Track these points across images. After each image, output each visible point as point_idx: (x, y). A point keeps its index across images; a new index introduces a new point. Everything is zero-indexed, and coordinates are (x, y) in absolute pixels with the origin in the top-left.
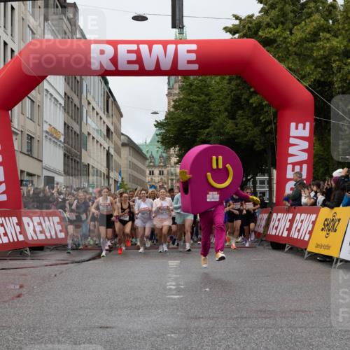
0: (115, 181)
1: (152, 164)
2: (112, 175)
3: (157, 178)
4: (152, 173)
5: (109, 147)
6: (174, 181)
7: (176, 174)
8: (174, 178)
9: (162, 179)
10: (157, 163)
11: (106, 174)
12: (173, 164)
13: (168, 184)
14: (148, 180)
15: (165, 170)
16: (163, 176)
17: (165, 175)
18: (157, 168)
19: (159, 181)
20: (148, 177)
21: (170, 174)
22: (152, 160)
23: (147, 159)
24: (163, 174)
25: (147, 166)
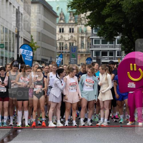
0: (24, 39)
1: (62, 21)
2: (21, 34)
3: (67, 36)
4: (62, 31)
5: (18, 7)
6: (85, 38)
7: (86, 31)
8: (84, 35)
9: (72, 37)
10: (67, 21)
11: (15, 33)
13: (78, 42)
14: (58, 38)
15: (75, 28)
16: (73, 33)
17: (75, 32)
18: (67, 25)
19: (70, 38)
20: (58, 34)
21: (80, 32)
22: (62, 17)
23: (57, 17)
24: (73, 32)
25: (57, 24)
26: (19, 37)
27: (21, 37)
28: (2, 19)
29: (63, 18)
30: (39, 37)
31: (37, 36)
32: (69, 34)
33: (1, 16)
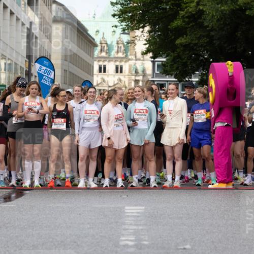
1: (104, 54)
3: (111, 78)
4: (102, 69)
6: (141, 83)
7: (144, 71)
8: (140, 78)
9: (119, 80)
10: (113, 53)
11: (25, 68)
12: (139, 55)
14: (97, 81)
15: (125, 65)
16: (121, 74)
17: (125, 73)
18: (112, 61)
19: (116, 83)
20: (98, 75)
21: (134, 72)
22: (104, 47)
23: (96, 45)
24: (121, 72)
25: (96, 58)
26: (32, 75)
27: (34, 76)
28: (4, 42)
29: (106, 48)
30: (65, 77)
31: (61, 76)
32: (114, 76)
33: (2, 38)
